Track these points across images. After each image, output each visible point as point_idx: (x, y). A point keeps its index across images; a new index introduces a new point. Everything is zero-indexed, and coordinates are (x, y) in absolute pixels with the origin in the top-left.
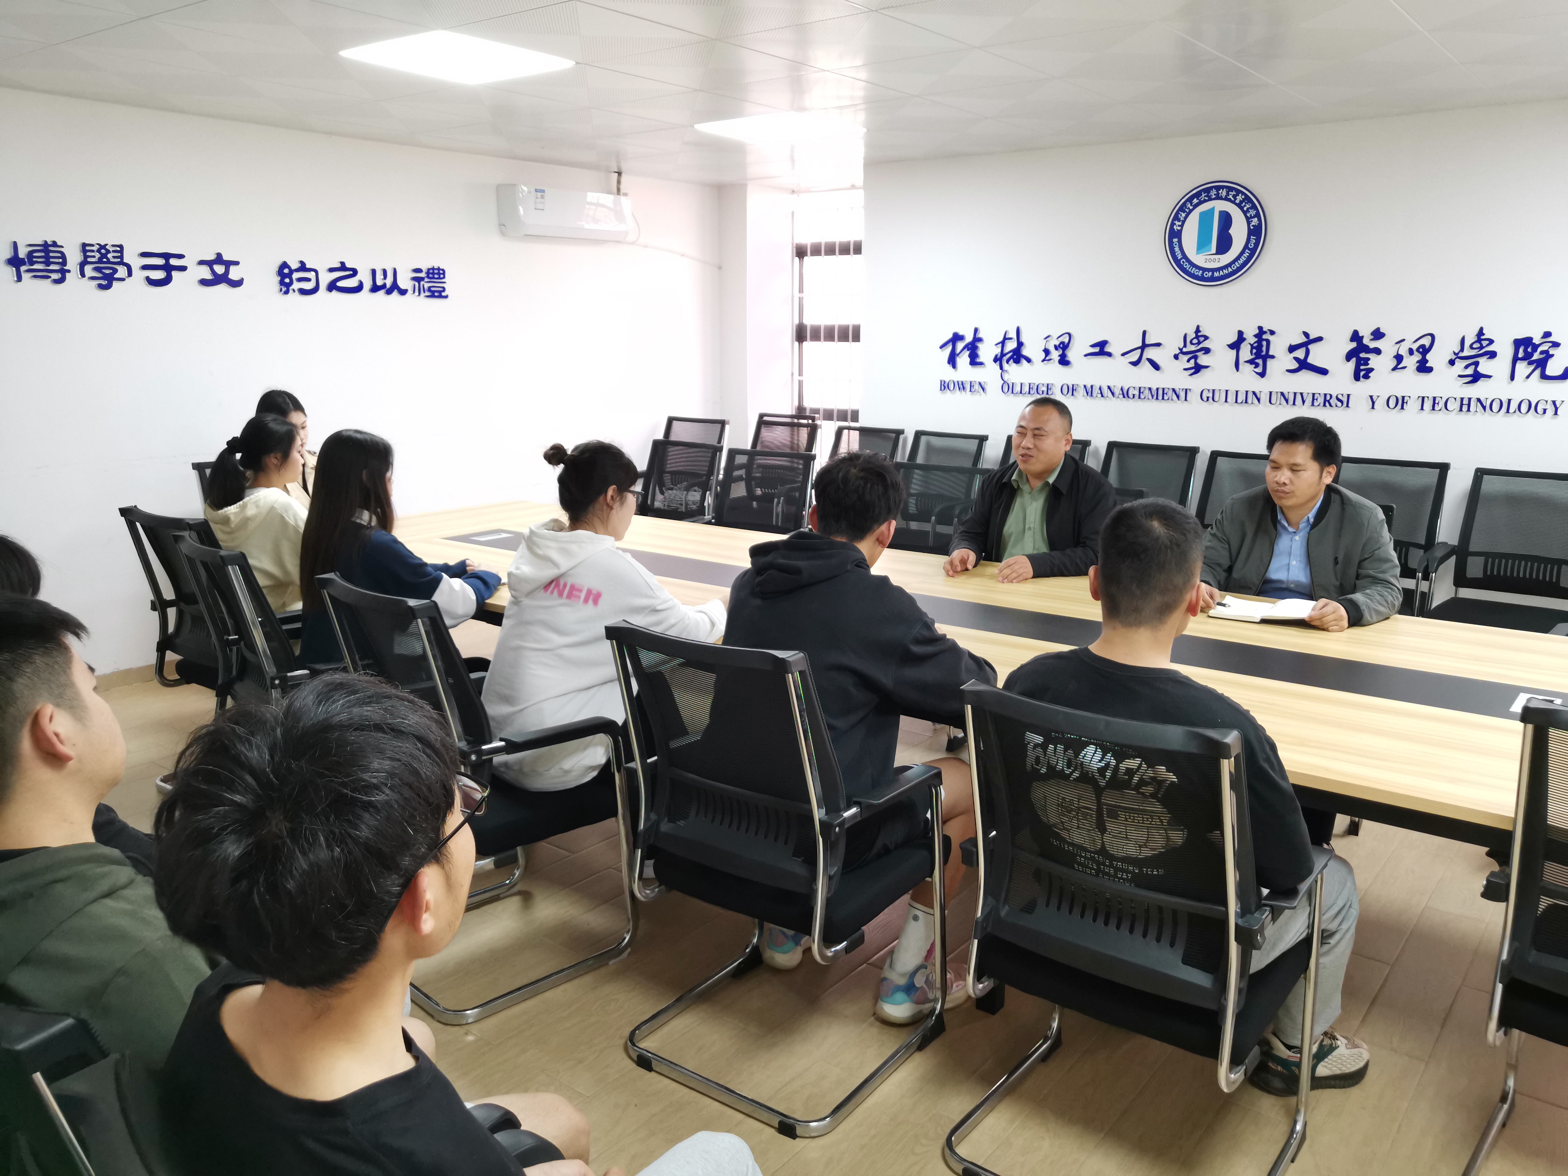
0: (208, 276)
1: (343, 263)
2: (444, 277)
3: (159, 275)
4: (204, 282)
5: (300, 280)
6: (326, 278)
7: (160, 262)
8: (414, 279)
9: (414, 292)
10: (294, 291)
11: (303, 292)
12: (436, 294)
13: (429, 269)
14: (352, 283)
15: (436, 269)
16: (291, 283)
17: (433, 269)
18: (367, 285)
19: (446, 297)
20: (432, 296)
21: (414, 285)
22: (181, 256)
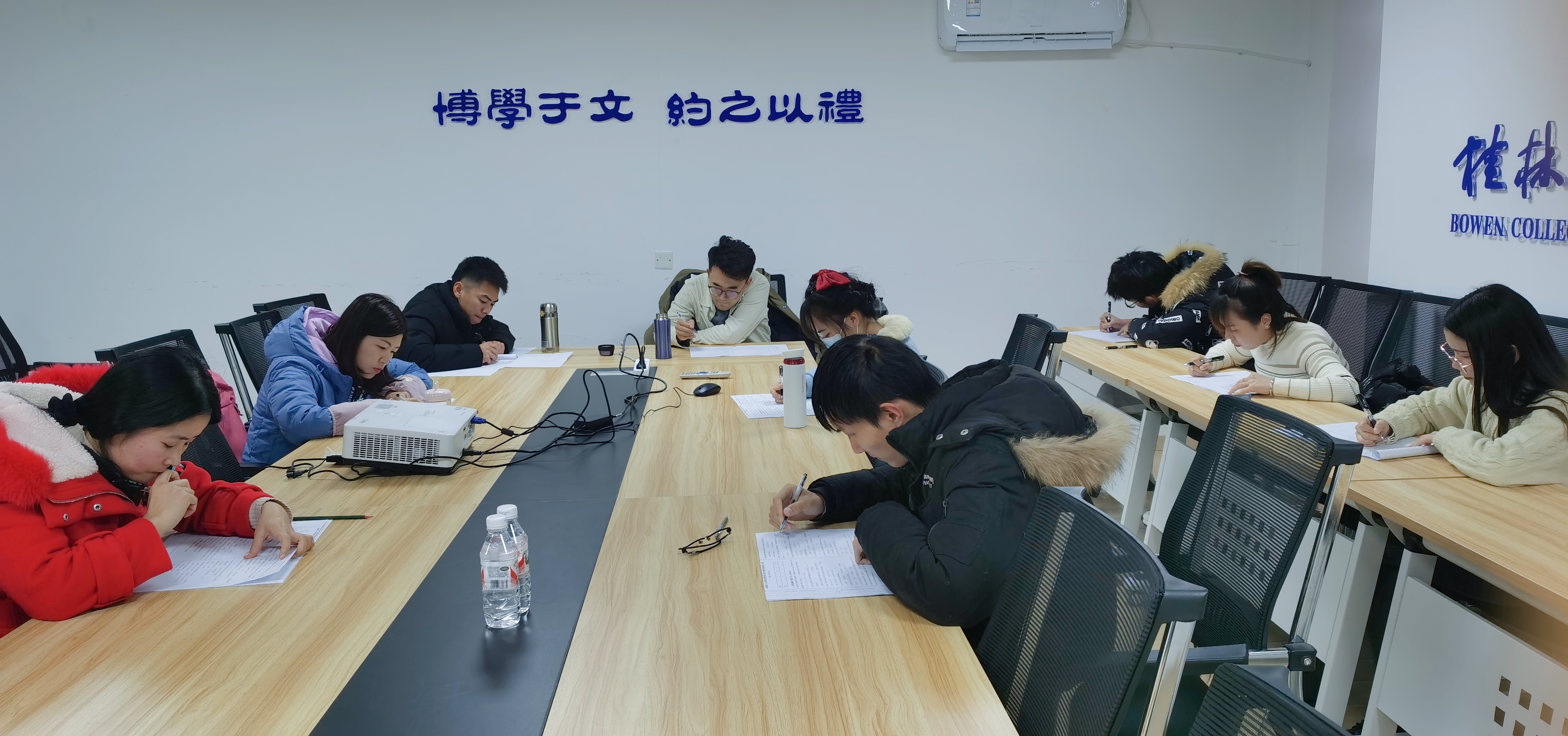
0: (601, 112)
1: (738, 93)
2: (859, 101)
3: (556, 113)
4: (596, 118)
5: (690, 111)
6: (718, 108)
7: (557, 101)
8: (821, 104)
9: (820, 118)
10: (683, 122)
11: (693, 122)
12: (849, 118)
13: (840, 93)
14: (749, 111)
15: (849, 92)
16: (681, 114)
17: (846, 92)
18: (766, 112)
19: (861, 120)
20: (844, 120)
21: (822, 110)
22: (575, 96)
